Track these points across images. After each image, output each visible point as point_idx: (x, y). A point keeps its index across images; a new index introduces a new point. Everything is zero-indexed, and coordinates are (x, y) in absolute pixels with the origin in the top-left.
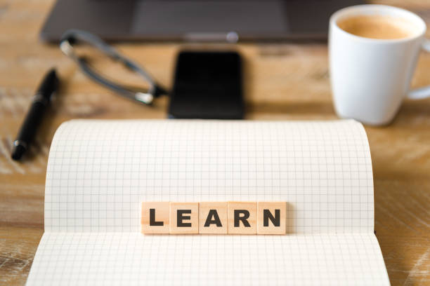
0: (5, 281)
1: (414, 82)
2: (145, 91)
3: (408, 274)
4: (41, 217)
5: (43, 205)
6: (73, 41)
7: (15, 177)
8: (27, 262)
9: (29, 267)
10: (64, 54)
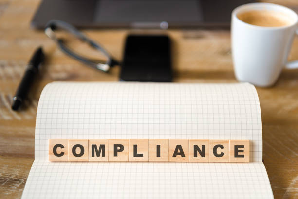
0: (8, 194)
1: (290, 57)
2: (104, 63)
3: (286, 190)
4: (32, 150)
5: (34, 142)
6: (54, 28)
7: (14, 122)
8: (23, 181)
9: (24, 184)
10: (48, 37)
